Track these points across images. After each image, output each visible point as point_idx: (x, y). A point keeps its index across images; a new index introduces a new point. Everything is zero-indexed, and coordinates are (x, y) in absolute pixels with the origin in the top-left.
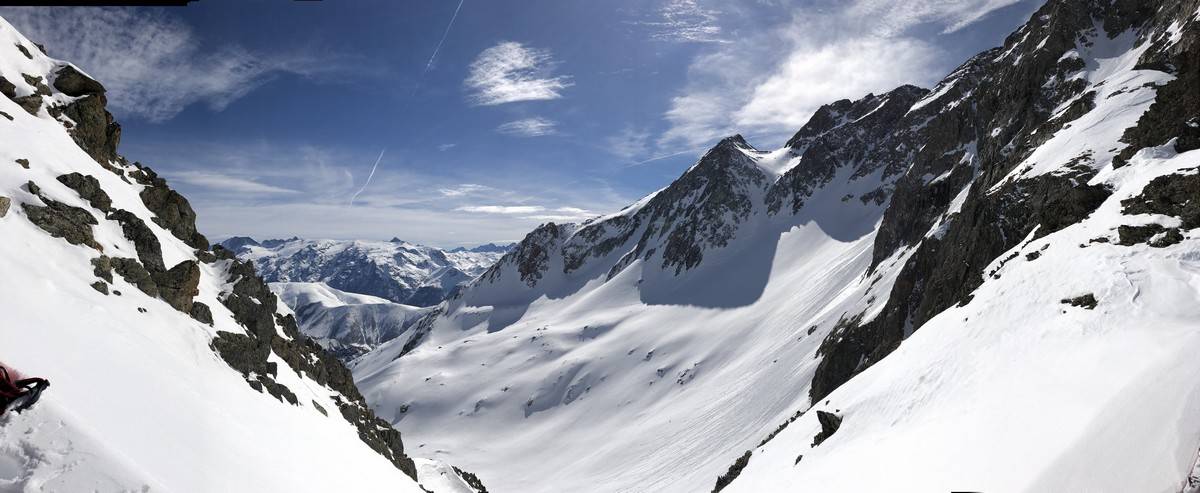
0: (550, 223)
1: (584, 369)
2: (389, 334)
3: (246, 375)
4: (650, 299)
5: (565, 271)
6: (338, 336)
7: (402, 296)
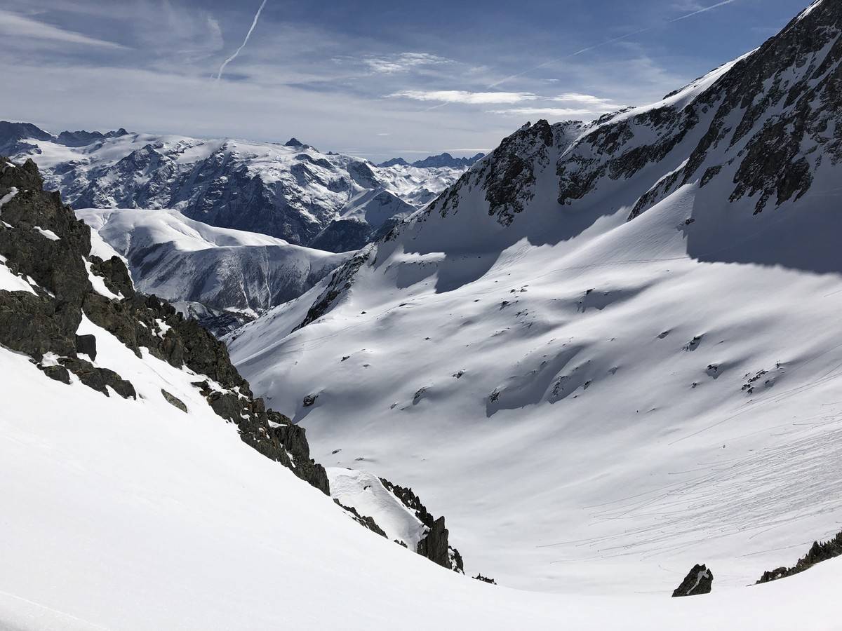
0: (541, 122)
1: (582, 354)
2: (286, 292)
3: (37, 358)
4: (704, 250)
5: (561, 201)
6: (203, 297)
7: (306, 234)
